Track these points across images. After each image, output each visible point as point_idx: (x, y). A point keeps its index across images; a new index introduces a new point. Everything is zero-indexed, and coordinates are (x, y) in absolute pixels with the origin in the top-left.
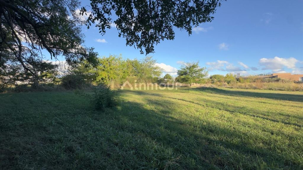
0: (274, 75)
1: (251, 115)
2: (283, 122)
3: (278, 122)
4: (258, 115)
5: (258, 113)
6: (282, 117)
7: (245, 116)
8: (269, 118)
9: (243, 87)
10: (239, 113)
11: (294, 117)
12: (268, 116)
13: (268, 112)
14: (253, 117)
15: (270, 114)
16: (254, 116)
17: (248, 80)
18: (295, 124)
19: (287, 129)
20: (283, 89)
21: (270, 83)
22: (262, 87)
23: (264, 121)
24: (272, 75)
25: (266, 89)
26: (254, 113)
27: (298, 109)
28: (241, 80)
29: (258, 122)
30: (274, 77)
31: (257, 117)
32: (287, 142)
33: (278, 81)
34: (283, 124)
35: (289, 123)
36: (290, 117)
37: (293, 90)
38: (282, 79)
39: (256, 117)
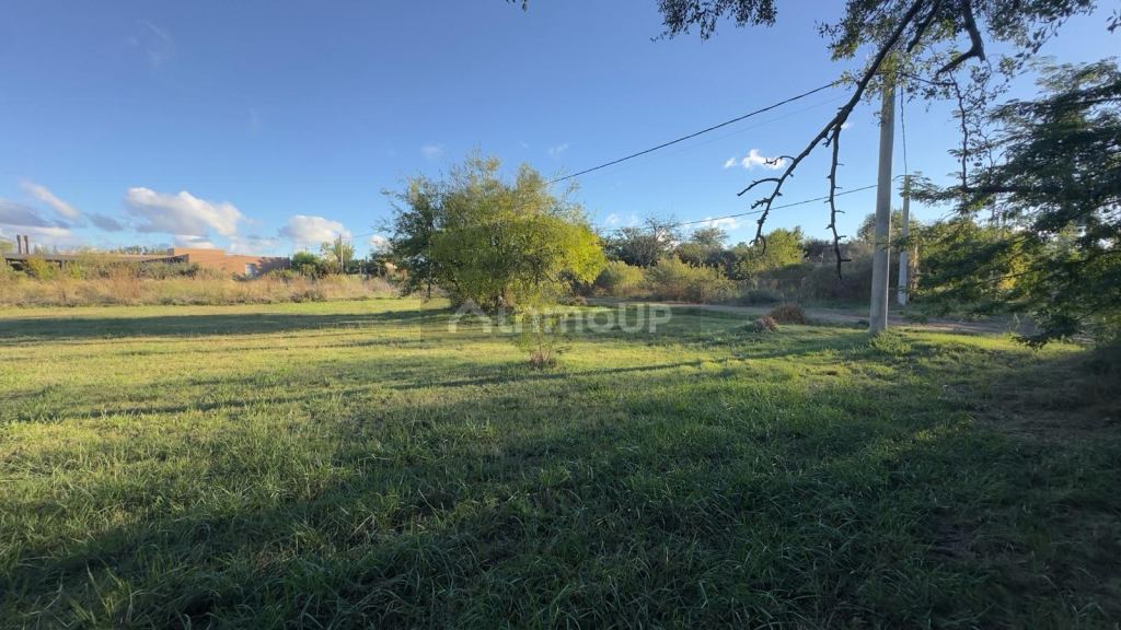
0: (176, 254)
1: (84, 416)
2: (198, 407)
3: (183, 409)
4: (114, 406)
5: (114, 400)
6: (197, 391)
7: (54, 427)
8: (156, 404)
9: (51, 299)
10: (21, 418)
11: (230, 381)
12: (155, 398)
13: (154, 386)
14: (92, 421)
15: (162, 392)
16: (97, 414)
17: (77, 269)
18: (230, 403)
19: (210, 423)
20: (205, 300)
21: (166, 281)
22: (135, 296)
23: (139, 424)
24: (171, 251)
25: (151, 304)
26: (100, 402)
27: (240, 355)
28: (42, 267)
29: (113, 435)
30: (177, 260)
31: (110, 414)
32: (205, 465)
33: (191, 273)
34: (200, 412)
35: (215, 406)
36: (220, 386)
37: (231, 303)
38: (203, 265)
39: (104, 418)
